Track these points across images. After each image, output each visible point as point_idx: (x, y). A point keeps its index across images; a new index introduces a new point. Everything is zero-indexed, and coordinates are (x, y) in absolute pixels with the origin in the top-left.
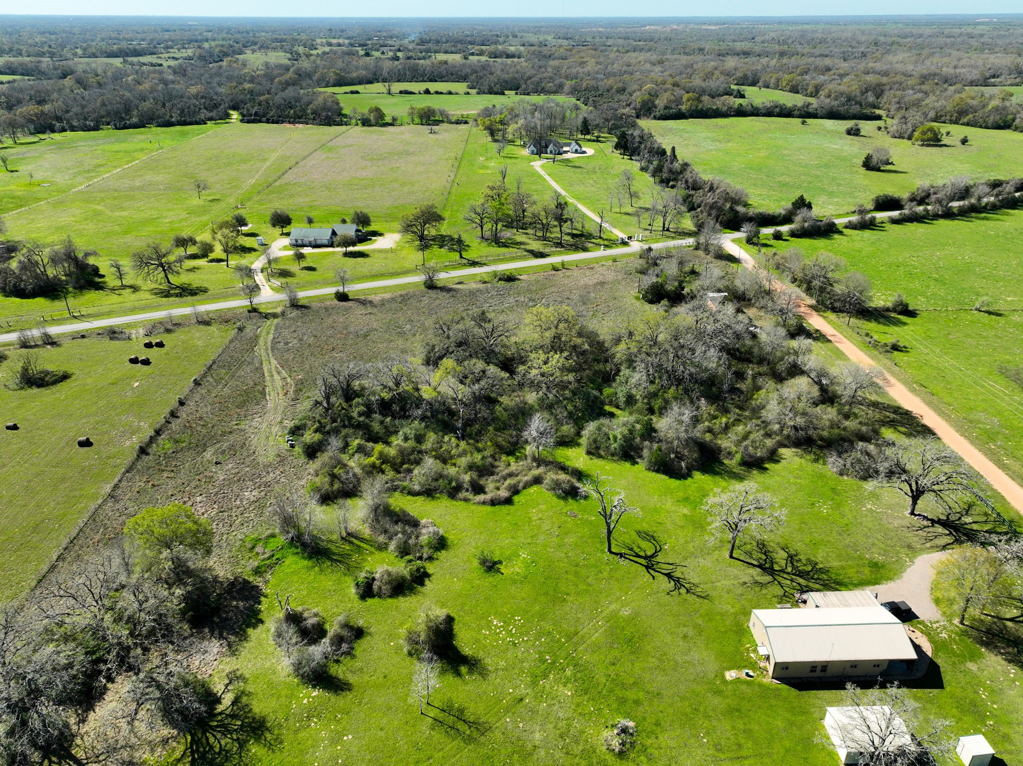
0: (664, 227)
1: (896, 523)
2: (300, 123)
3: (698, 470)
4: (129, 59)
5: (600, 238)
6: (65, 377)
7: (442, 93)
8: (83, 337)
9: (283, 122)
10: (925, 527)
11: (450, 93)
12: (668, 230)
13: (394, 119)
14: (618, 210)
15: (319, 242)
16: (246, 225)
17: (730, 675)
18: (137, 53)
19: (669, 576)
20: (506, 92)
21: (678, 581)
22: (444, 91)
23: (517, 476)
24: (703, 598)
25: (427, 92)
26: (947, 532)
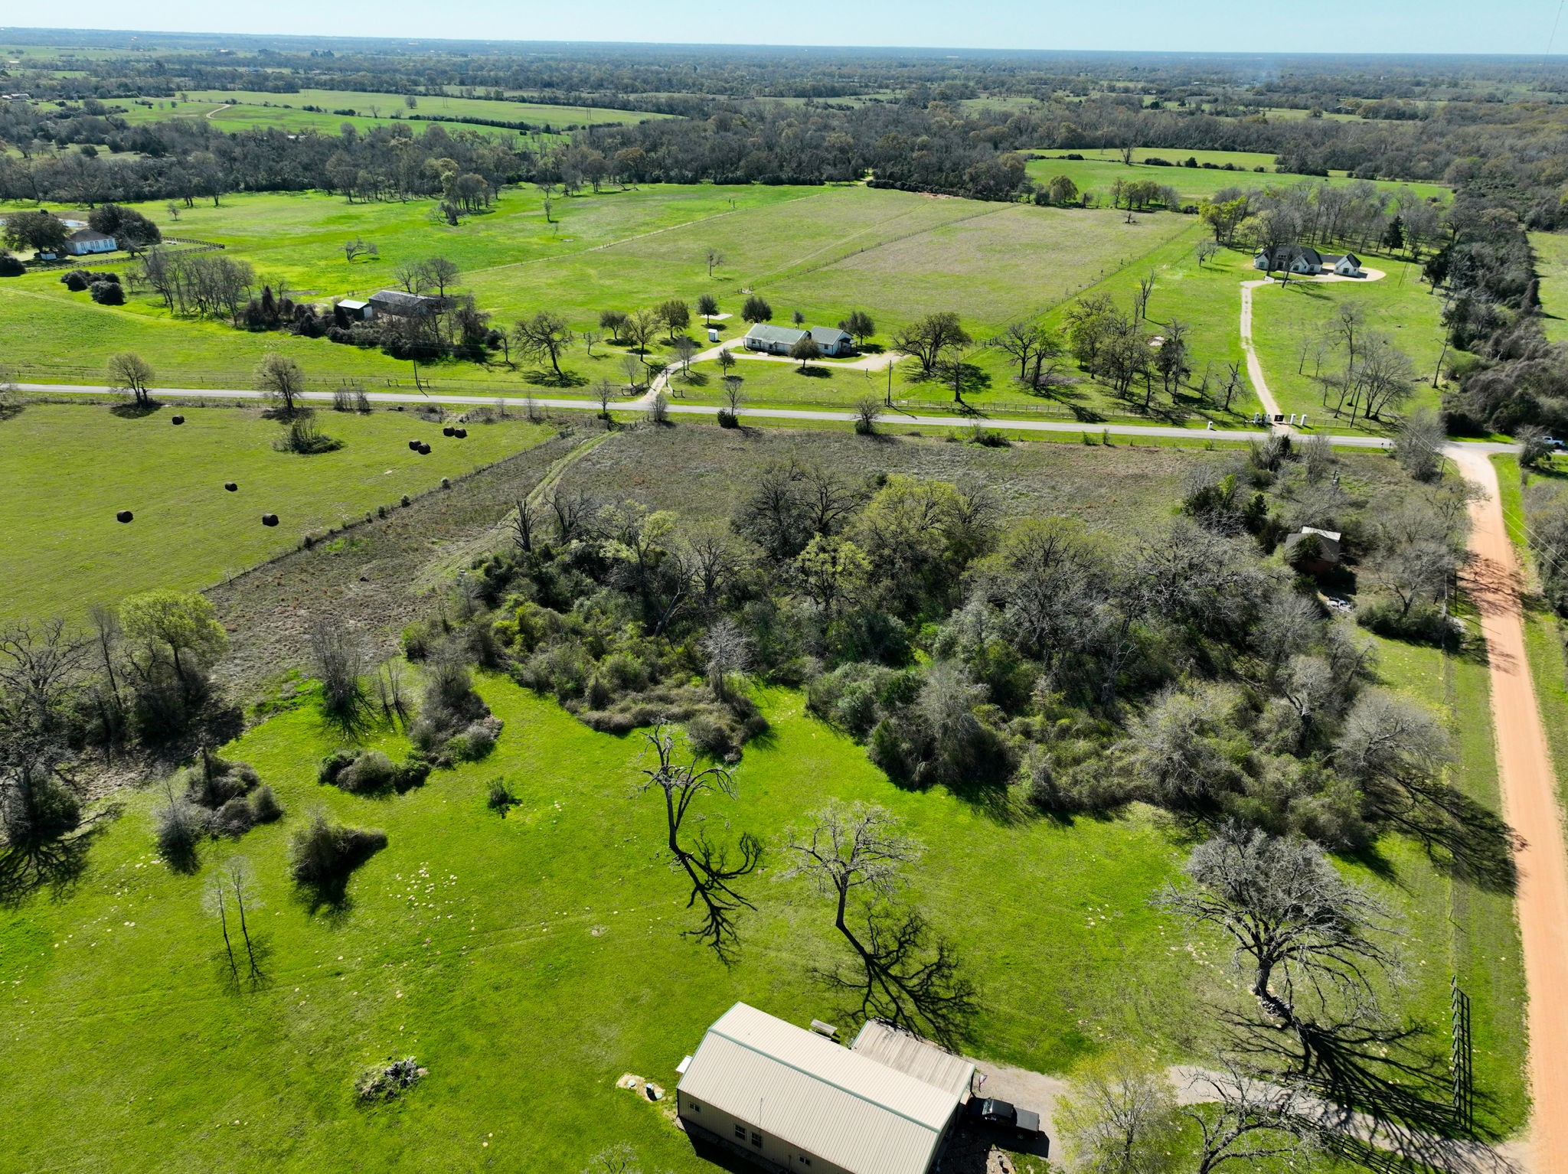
0: (1368, 411)
1: (1210, 994)
2: (944, 193)
3: (948, 785)
4: (816, 100)
5: (1227, 409)
6: (333, 448)
7: (1215, 167)
8: (400, 409)
9: (923, 190)
10: (1263, 1025)
11: (1230, 168)
12: (1375, 418)
13: (1087, 198)
14: (1313, 373)
15: (780, 348)
16: (716, 313)
17: (627, 1081)
18: (834, 93)
19: (715, 911)
20: (1331, 173)
21: (718, 924)
22: (1220, 165)
23: (672, 703)
24: (726, 962)
25: (1192, 163)
26: (1301, 1052)
